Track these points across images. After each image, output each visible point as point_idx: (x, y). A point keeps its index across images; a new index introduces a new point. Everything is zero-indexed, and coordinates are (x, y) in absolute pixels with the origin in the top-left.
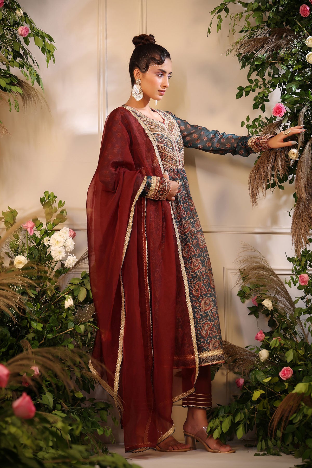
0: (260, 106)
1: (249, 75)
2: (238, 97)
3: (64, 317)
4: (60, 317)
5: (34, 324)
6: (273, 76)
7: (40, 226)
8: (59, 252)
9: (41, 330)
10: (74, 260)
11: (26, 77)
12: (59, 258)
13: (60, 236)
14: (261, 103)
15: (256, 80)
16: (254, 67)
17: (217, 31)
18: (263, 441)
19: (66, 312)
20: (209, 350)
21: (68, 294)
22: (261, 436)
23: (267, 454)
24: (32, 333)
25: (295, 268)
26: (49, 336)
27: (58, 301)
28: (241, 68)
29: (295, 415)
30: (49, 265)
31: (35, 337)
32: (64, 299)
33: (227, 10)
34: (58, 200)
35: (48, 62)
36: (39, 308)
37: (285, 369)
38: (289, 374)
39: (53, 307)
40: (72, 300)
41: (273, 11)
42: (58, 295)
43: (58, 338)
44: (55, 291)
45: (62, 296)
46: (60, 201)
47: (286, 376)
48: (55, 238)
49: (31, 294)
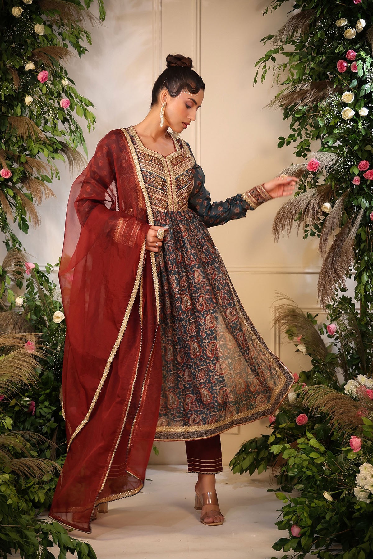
0: (303, 154)
1: (291, 126)
2: (280, 146)
15: (299, 129)
16: (295, 118)
17: (263, 81)
20: (189, 425)
28: (284, 119)
33: (274, 59)
41: (316, 62)
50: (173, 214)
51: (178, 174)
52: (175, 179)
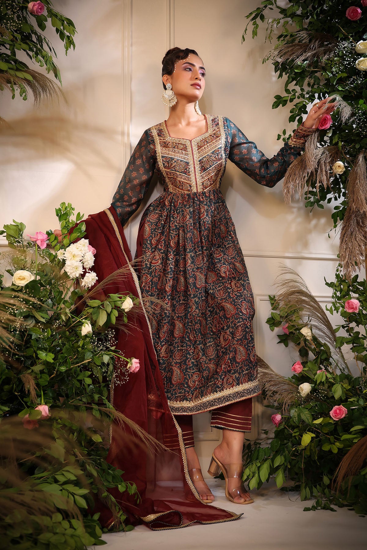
0: (298, 118)
2: (275, 106)
3: (81, 346)
4: (76, 345)
5: (43, 355)
6: (312, 87)
7: (55, 241)
8: (76, 268)
9: (52, 361)
10: (93, 278)
11: (39, 62)
12: (75, 274)
13: (78, 248)
14: (298, 115)
15: (293, 90)
17: (253, 38)
18: (308, 488)
19: (82, 340)
21: (86, 319)
24: (40, 365)
25: (335, 294)
26: (62, 368)
27: (74, 327)
28: (278, 78)
30: (64, 284)
31: (43, 369)
32: (81, 324)
33: (262, 18)
34: (75, 212)
35: (67, 50)
36: (50, 334)
37: (337, 408)
38: (343, 414)
39: (68, 333)
40: (90, 325)
42: (74, 320)
43: (73, 371)
44: (71, 315)
45: (78, 320)
46: (79, 214)
47: (340, 416)
48: (71, 251)
50: (196, 195)
51: (202, 156)
52: (199, 161)
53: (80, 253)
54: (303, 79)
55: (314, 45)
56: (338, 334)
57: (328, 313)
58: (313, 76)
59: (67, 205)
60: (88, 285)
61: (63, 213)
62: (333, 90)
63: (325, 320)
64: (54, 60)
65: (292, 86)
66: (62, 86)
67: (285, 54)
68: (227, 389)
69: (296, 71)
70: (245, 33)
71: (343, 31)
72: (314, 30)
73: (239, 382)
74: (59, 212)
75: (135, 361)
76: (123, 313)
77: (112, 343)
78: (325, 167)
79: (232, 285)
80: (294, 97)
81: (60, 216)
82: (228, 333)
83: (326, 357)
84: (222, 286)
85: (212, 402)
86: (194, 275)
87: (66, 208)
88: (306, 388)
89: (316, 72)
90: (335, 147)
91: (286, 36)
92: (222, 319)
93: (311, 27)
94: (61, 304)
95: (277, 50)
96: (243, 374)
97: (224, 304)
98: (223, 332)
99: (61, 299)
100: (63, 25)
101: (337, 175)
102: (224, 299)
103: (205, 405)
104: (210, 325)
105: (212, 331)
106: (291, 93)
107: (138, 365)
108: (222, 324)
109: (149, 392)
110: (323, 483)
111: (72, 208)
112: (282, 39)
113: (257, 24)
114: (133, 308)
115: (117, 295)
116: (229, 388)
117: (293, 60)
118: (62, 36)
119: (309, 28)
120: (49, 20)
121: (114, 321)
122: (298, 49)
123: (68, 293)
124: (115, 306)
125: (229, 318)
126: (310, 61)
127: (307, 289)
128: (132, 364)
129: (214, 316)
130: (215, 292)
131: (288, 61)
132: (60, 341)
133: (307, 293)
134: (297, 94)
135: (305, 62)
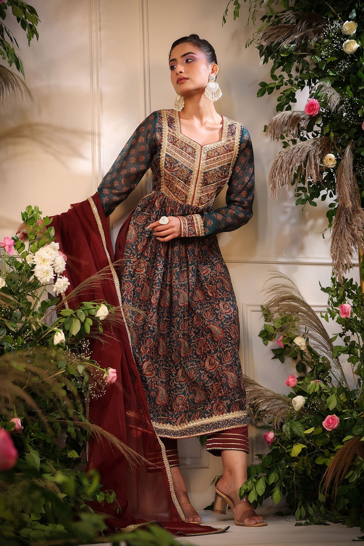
0: (286, 107)
1: (273, 70)
6: (301, 72)
7: (22, 247)
8: (46, 272)
10: (65, 283)
11: (1, 55)
12: (46, 280)
13: (48, 252)
14: (286, 104)
16: (279, 60)
18: (302, 507)
19: (55, 350)
22: (300, 500)
23: (310, 523)
25: (331, 299)
27: (45, 338)
28: (264, 64)
29: (351, 472)
32: (53, 334)
35: (30, 39)
36: (21, 344)
37: (330, 418)
38: (336, 423)
40: (63, 334)
43: (46, 383)
45: (50, 330)
46: (47, 218)
47: (332, 426)
48: (41, 255)
49: (11, 327)
51: (209, 168)
53: (50, 257)
54: (290, 63)
55: (301, 27)
56: (335, 344)
57: (323, 320)
58: (302, 60)
59: (33, 209)
60: (60, 291)
61: (29, 217)
62: (324, 76)
63: (320, 328)
64: (17, 52)
65: (278, 72)
66: (25, 79)
67: (269, 37)
68: (216, 415)
69: (282, 55)
70: (226, 14)
71: (333, 10)
72: (302, 9)
73: (230, 410)
74: (25, 216)
75: (112, 371)
76: (98, 323)
77: (87, 354)
78: (315, 160)
79: (220, 306)
80: (281, 84)
81: (26, 220)
82: (216, 357)
83: (323, 368)
84: (209, 306)
85: (199, 428)
86: (177, 292)
87: (32, 212)
88: (299, 401)
89: (305, 56)
90: (327, 138)
91: (271, 17)
92: (209, 342)
93: (298, 6)
94: (30, 315)
95: (261, 33)
96: (235, 402)
97: (211, 326)
98: (209, 356)
99: (29, 311)
100: (24, 13)
101: (331, 170)
102: (212, 321)
103: (191, 430)
104: (194, 347)
105: (196, 354)
106: (278, 80)
107: (115, 375)
108: (208, 347)
109: (127, 408)
110: (319, 501)
111: (39, 211)
112: (266, 20)
113: (239, 4)
114: (108, 316)
115: (91, 303)
116: (219, 415)
117: (279, 44)
118: (24, 25)
119: (296, 8)
120: (10, 8)
121: (88, 330)
122: (285, 31)
123: (37, 304)
124: (89, 315)
125: (217, 342)
126: (297, 44)
127: (300, 294)
128: (108, 374)
129: (199, 338)
130: (203, 312)
131: (273, 45)
132: (31, 352)
133: (299, 299)
134: (285, 80)
135: (292, 45)
